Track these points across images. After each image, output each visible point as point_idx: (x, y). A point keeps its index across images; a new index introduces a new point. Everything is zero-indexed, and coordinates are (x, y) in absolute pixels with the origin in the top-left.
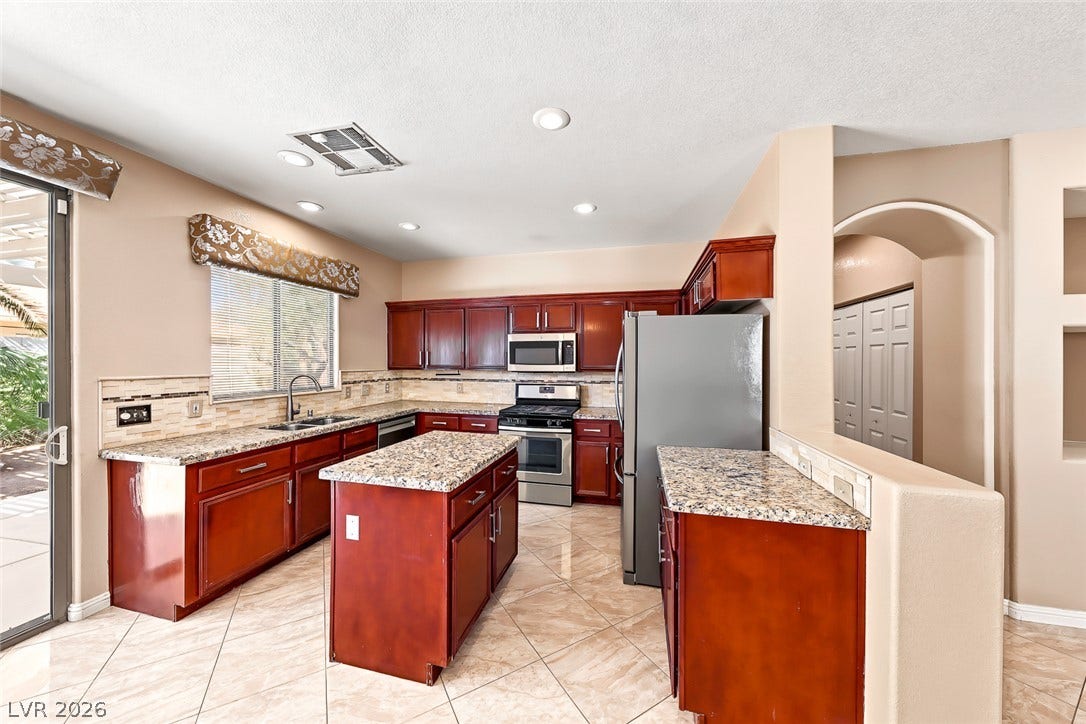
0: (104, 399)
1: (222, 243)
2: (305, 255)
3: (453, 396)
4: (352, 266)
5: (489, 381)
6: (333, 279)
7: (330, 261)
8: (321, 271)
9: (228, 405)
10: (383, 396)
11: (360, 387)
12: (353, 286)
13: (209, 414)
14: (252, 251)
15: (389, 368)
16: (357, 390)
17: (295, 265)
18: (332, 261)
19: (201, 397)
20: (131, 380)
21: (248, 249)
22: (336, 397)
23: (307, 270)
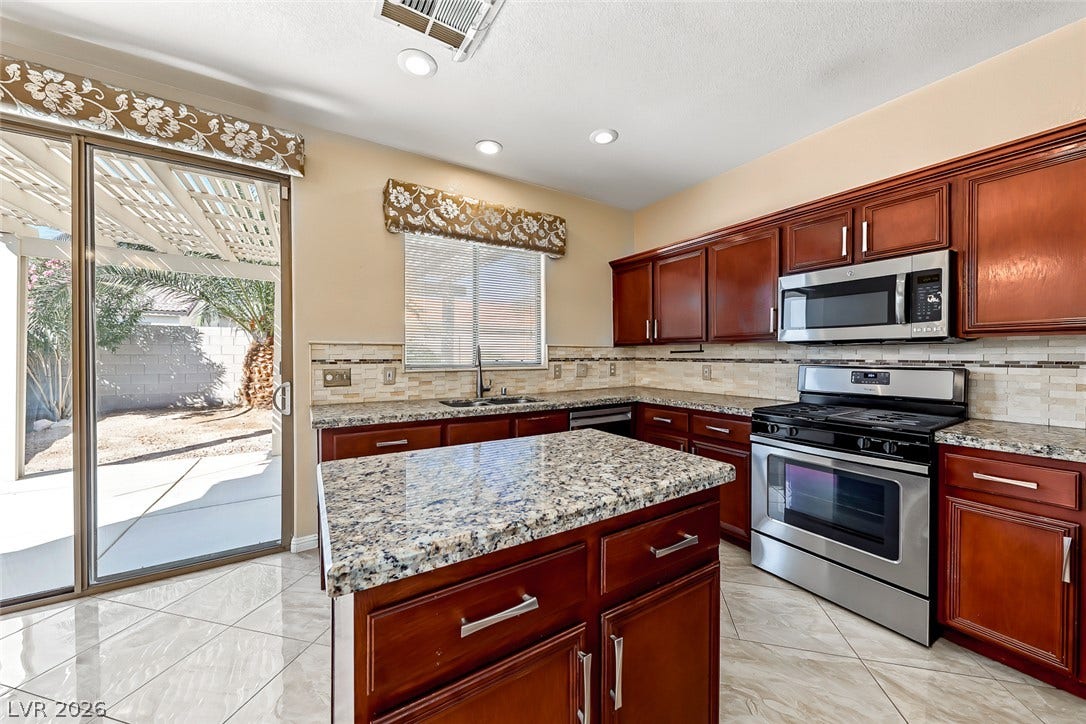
0: (313, 361)
1: (404, 206)
2: (497, 210)
3: (698, 384)
4: (556, 218)
5: (753, 361)
6: (531, 236)
7: (527, 215)
8: (516, 227)
9: (421, 375)
10: (608, 380)
11: (574, 366)
12: (557, 242)
13: (402, 382)
14: (435, 211)
15: (616, 345)
16: (571, 370)
17: (483, 222)
18: (530, 215)
19: (393, 365)
20: (335, 345)
21: (431, 210)
22: (540, 376)
23: (499, 228)
